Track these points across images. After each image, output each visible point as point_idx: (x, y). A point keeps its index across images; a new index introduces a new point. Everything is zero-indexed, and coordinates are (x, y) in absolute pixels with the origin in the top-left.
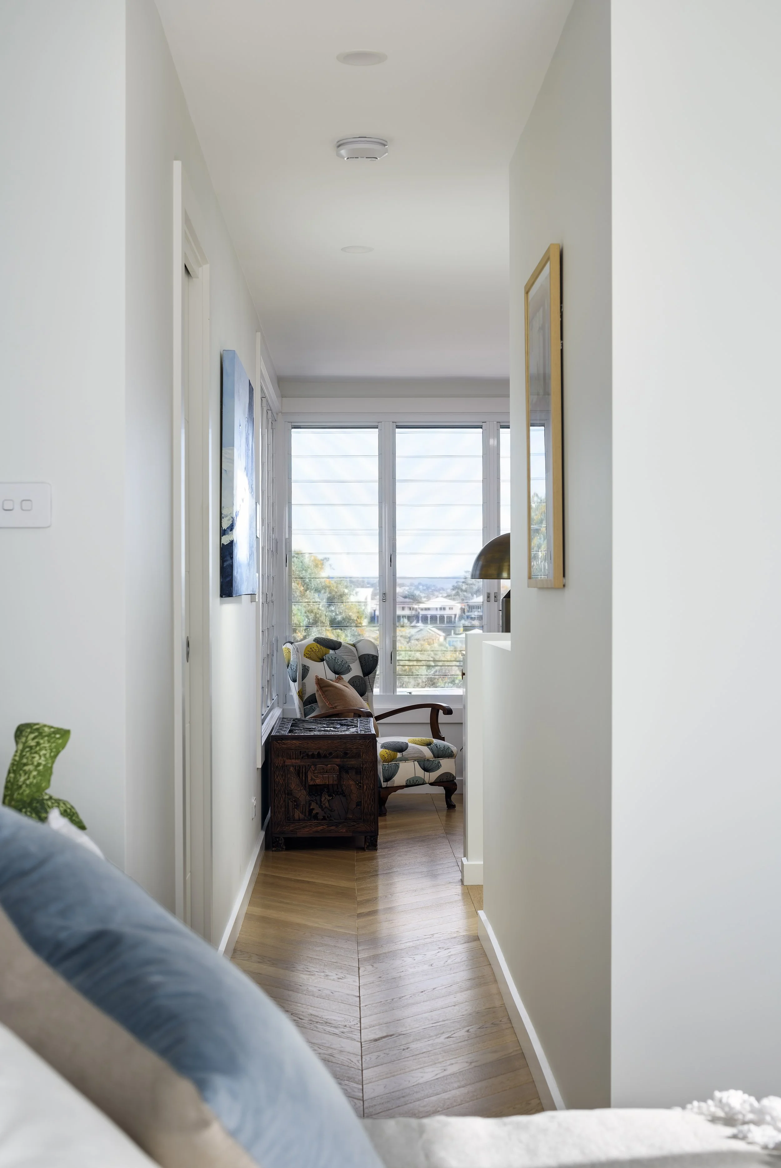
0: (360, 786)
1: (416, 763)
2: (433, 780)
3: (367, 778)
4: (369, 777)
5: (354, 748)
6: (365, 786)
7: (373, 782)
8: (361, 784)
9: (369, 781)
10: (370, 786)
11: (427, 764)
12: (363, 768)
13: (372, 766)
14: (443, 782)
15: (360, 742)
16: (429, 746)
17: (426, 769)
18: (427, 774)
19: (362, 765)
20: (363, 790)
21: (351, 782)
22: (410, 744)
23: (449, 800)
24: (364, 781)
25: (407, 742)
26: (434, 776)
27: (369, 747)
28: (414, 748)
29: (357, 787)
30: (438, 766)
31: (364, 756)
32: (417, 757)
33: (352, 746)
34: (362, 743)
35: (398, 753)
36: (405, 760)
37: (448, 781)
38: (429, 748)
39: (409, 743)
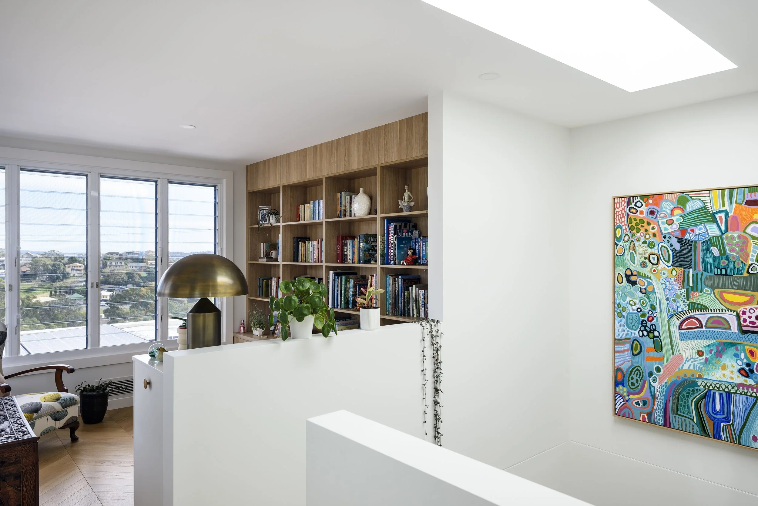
0: (19, 489)
1: (49, 417)
2: (61, 425)
3: (27, 480)
4: (29, 480)
5: (13, 455)
6: (25, 489)
7: (33, 482)
8: (20, 487)
9: (29, 483)
10: (30, 488)
11: (57, 416)
12: (22, 472)
13: (33, 468)
14: (69, 424)
15: (19, 448)
16: (58, 401)
17: (56, 420)
18: (57, 422)
19: (21, 469)
20: (23, 493)
21: (9, 489)
22: (43, 403)
23: (73, 435)
24: (24, 484)
25: (40, 401)
26: (62, 422)
27: (29, 451)
28: (46, 406)
29: (16, 491)
30: (66, 414)
31: (23, 461)
32: (50, 412)
33: (10, 454)
34: (21, 449)
35: (34, 414)
36: (39, 417)
37: (73, 422)
38: (59, 403)
39: (41, 402)
